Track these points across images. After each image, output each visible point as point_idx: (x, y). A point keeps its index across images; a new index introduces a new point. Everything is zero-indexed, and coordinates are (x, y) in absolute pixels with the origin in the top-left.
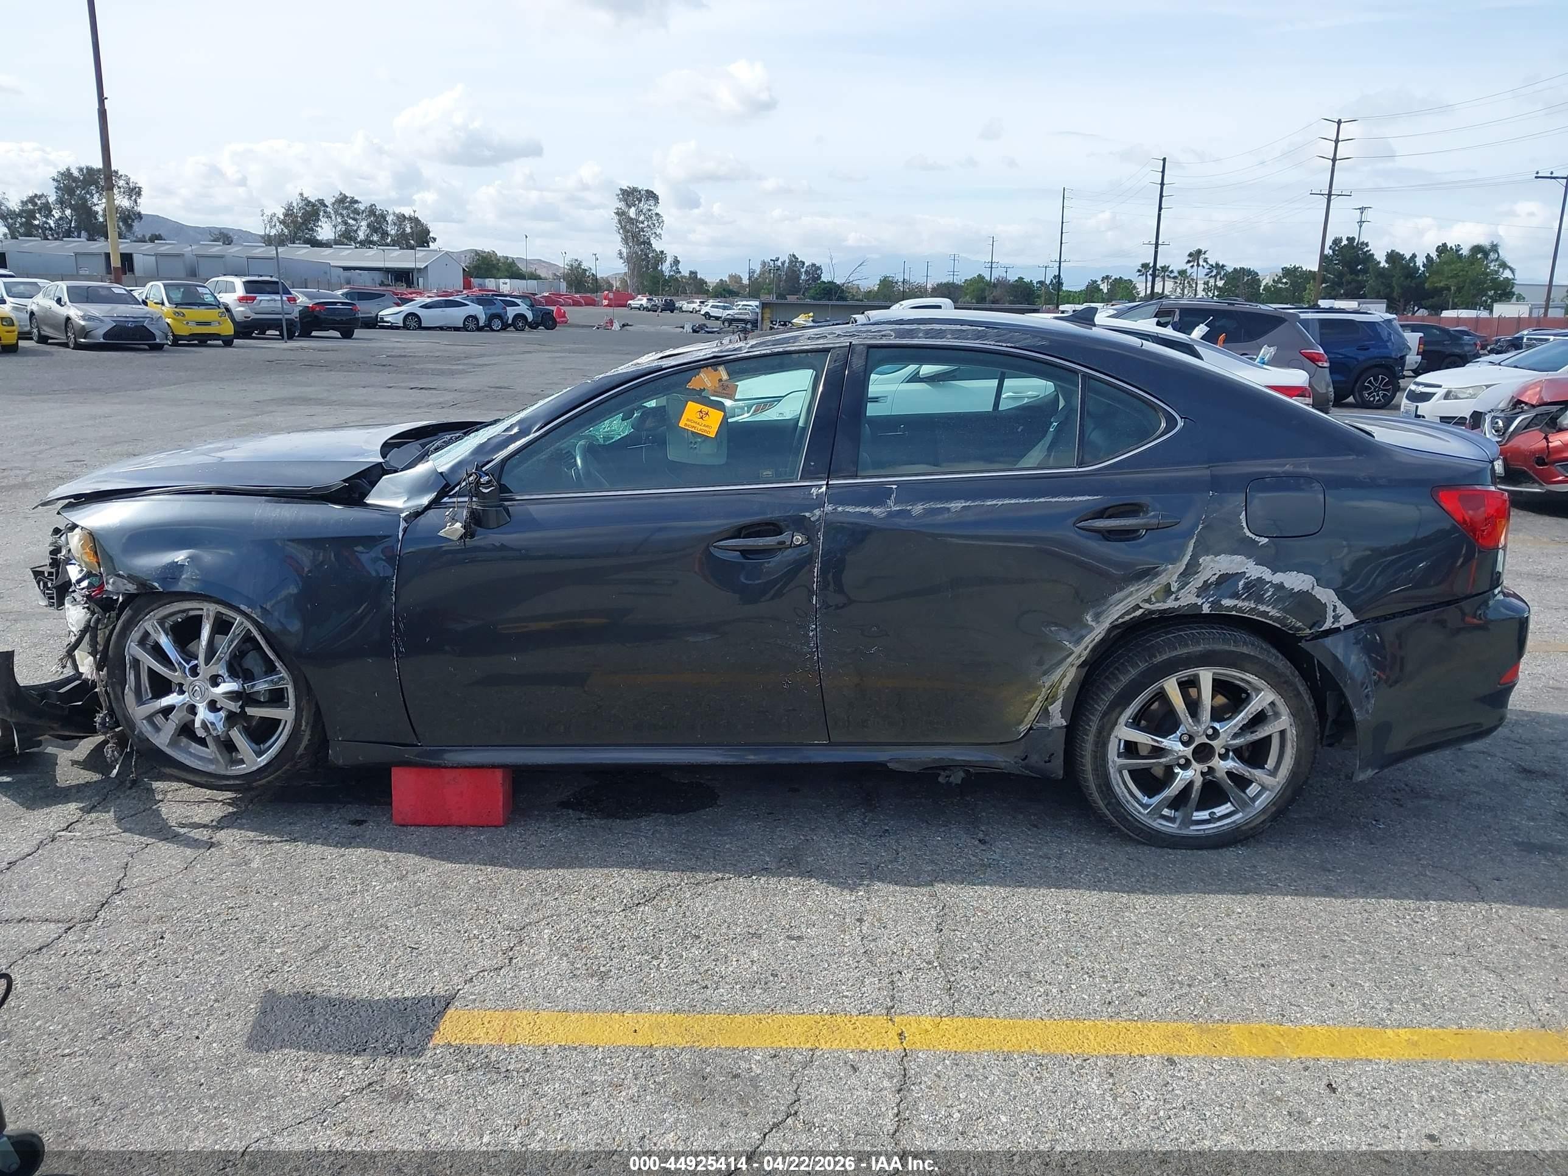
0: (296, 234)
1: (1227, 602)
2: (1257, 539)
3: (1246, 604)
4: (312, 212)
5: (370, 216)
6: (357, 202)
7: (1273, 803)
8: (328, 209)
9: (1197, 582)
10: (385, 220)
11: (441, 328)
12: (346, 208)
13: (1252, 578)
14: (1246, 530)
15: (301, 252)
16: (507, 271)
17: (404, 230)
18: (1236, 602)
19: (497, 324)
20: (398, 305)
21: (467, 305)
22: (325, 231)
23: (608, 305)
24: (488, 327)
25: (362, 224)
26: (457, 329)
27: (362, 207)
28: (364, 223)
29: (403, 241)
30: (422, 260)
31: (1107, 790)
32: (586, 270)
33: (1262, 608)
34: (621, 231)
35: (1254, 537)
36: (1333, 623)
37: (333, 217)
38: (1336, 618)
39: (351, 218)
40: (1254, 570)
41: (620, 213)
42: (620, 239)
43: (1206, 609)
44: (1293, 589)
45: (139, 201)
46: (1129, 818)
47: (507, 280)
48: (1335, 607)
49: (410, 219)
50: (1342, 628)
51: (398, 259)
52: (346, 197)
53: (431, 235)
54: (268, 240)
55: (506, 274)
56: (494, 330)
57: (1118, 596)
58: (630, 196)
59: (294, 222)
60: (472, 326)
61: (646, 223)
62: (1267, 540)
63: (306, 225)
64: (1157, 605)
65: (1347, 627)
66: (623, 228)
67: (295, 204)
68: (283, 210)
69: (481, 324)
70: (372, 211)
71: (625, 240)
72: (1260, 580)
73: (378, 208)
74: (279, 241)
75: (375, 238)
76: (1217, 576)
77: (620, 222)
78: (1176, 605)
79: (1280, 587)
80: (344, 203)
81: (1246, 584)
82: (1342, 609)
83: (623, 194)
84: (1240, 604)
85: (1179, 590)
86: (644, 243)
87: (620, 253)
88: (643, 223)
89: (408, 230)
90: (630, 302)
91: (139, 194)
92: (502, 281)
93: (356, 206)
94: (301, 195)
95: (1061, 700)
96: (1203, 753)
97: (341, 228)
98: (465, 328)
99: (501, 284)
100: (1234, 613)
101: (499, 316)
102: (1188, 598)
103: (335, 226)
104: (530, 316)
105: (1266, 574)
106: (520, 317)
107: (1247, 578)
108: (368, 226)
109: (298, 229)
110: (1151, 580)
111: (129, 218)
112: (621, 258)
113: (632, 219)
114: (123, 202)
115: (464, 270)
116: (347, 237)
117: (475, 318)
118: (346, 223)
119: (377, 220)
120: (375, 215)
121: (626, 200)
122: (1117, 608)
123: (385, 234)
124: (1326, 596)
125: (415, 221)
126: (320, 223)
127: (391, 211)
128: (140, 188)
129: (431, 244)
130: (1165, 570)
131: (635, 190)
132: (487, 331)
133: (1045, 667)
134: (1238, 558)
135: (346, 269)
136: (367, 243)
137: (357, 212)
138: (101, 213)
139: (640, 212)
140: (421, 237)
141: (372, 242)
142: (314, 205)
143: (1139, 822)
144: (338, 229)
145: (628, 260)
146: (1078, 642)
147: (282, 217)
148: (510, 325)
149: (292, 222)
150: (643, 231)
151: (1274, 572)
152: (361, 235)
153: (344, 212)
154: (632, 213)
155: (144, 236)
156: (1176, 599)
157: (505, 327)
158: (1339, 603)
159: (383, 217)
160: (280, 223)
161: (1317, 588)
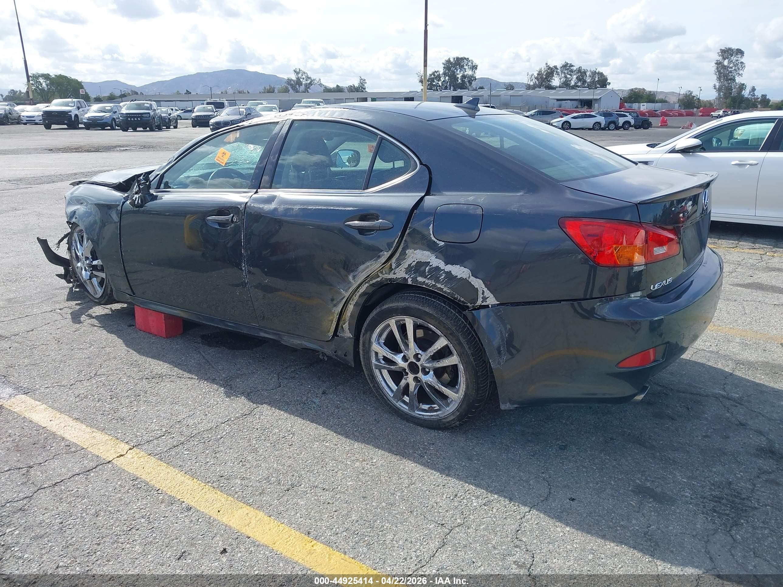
0: (541, 83)
1: (420, 279)
2: (438, 242)
3: (430, 282)
4: (551, 72)
5: (578, 73)
6: (573, 66)
7: (457, 410)
8: (558, 71)
9: (405, 265)
10: (586, 75)
11: (582, 129)
12: (567, 69)
13: (433, 266)
14: (432, 236)
15: (542, 92)
16: (647, 99)
17: (595, 79)
18: (424, 280)
19: (612, 126)
20: (562, 117)
21: (596, 117)
22: (556, 81)
23: (702, 116)
24: (606, 128)
25: (574, 77)
26: (590, 129)
27: (575, 68)
28: (575, 77)
29: (592, 86)
30: (599, 94)
31: (372, 379)
32: (694, 96)
33: (439, 285)
34: (717, 73)
35: (436, 240)
36: (482, 302)
37: (560, 75)
38: (484, 299)
39: (569, 74)
40: (436, 261)
41: (718, 63)
42: (716, 78)
43: (410, 282)
44: (457, 276)
45: (476, 71)
46: (385, 397)
47: (645, 104)
48: (483, 291)
49: (599, 73)
50: (490, 306)
51: (586, 94)
52: (568, 64)
53: (608, 81)
54: (529, 87)
55: (646, 100)
56: (610, 130)
57: (362, 267)
58: (727, 53)
59: (542, 78)
60: (597, 127)
61: (734, 68)
62: (443, 243)
63: (547, 79)
64: (386, 275)
65: (493, 306)
66: (719, 72)
67: (543, 69)
68: (537, 72)
69: (602, 126)
70: (579, 70)
71: (719, 79)
72: (438, 268)
73: (583, 68)
74: (534, 87)
75: (579, 84)
76: (415, 262)
77: (717, 68)
78: (394, 277)
79: (449, 274)
80: (567, 67)
81: (430, 269)
82: (488, 293)
83: (722, 52)
84: (427, 281)
85: (396, 268)
86: (731, 79)
87: (715, 86)
88: (731, 68)
89: (597, 79)
90: (712, 113)
91: (476, 68)
92: (642, 104)
93: (572, 68)
94: (547, 64)
95: (348, 322)
96: (414, 368)
97: (563, 80)
98: (593, 129)
99: (641, 106)
100: (424, 286)
101: (614, 122)
102: (400, 273)
103: (560, 79)
104: (632, 122)
105: (441, 264)
106: (627, 122)
107: (431, 266)
108: (577, 78)
109: (543, 81)
110: (377, 260)
111: (472, 79)
112: (715, 88)
113: (725, 66)
114: (469, 72)
115: (621, 99)
116: (566, 85)
117: (599, 123)
118: (566, 77)
119: (581, 73)
120: (581, 72)
121: (723, 56)
122: (363, 274)
123: (585, 82)
124: (478, 283)
125: (601, 74)
126: (554, 78)
127: (589, 70)
128: (477, 65)
129: (607, 86)
130: (383, 255)
131: (730, 49)
132: (607, 130)
133: (335, 302)
134: (427, 253)
135: (558, 100)
136: (574, 87)
137: (572, 71)
138: (460, 78)
139: (730, 62)
140: (603, 82)
141: (577, 86)
142: (552, 69)
143: (389, 400)
144: (562, 80)
145: (719, 90)
146: (346, 291)
147: (536, 76)
148: (620, 127)
149: (540, 78)
150: (731, 73)
151: (447, 263)
152: (573, 83)
153: (566, 72)
154: (726, 63)
155: (476, 88)
156: (394, 274)
157: (617, 128)
158: (485, 290)
159: (585, 73)
160: (535, 78)
161: (472, 278)
